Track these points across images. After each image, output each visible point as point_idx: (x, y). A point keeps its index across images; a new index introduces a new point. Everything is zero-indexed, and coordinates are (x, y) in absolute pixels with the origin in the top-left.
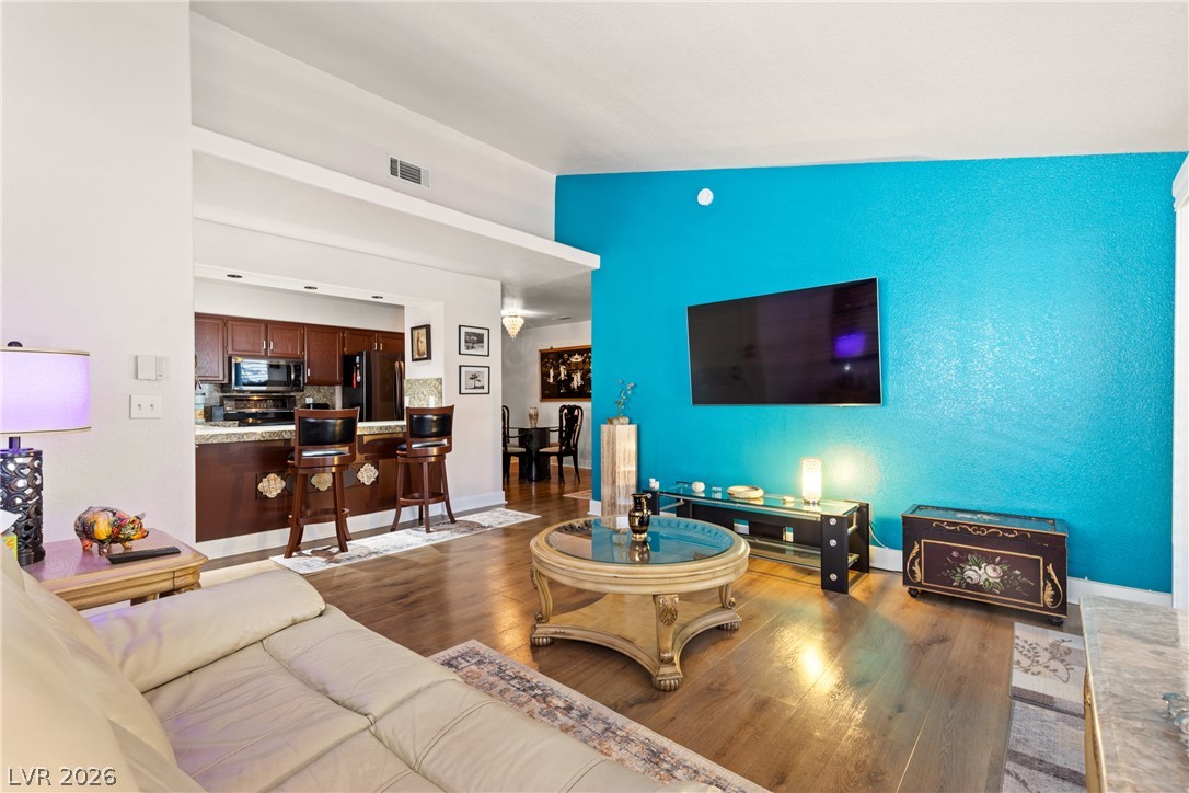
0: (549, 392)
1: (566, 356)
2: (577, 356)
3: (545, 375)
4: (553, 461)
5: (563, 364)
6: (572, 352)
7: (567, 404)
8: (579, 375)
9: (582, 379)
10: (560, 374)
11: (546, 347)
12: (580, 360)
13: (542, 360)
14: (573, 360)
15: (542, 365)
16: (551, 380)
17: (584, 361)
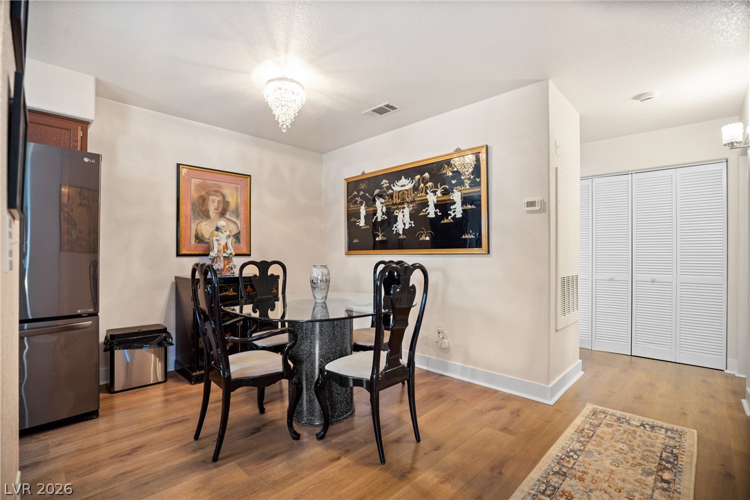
0: (358, 241)
1: (385, 183)
2: (403, 181)
3: (352, 216)
4: (361, 397)
5: (380, 196)
6: (394, 176)
7: (387, 258)
8: (407, 211)
9: (412, 217)
10: (375, 213)
11: (355, 172)
12: (410, 186)
13: (349, 193)
14: (396, 188)
15: (348, 202)
16: (362, 223)
17: (415, 189)
